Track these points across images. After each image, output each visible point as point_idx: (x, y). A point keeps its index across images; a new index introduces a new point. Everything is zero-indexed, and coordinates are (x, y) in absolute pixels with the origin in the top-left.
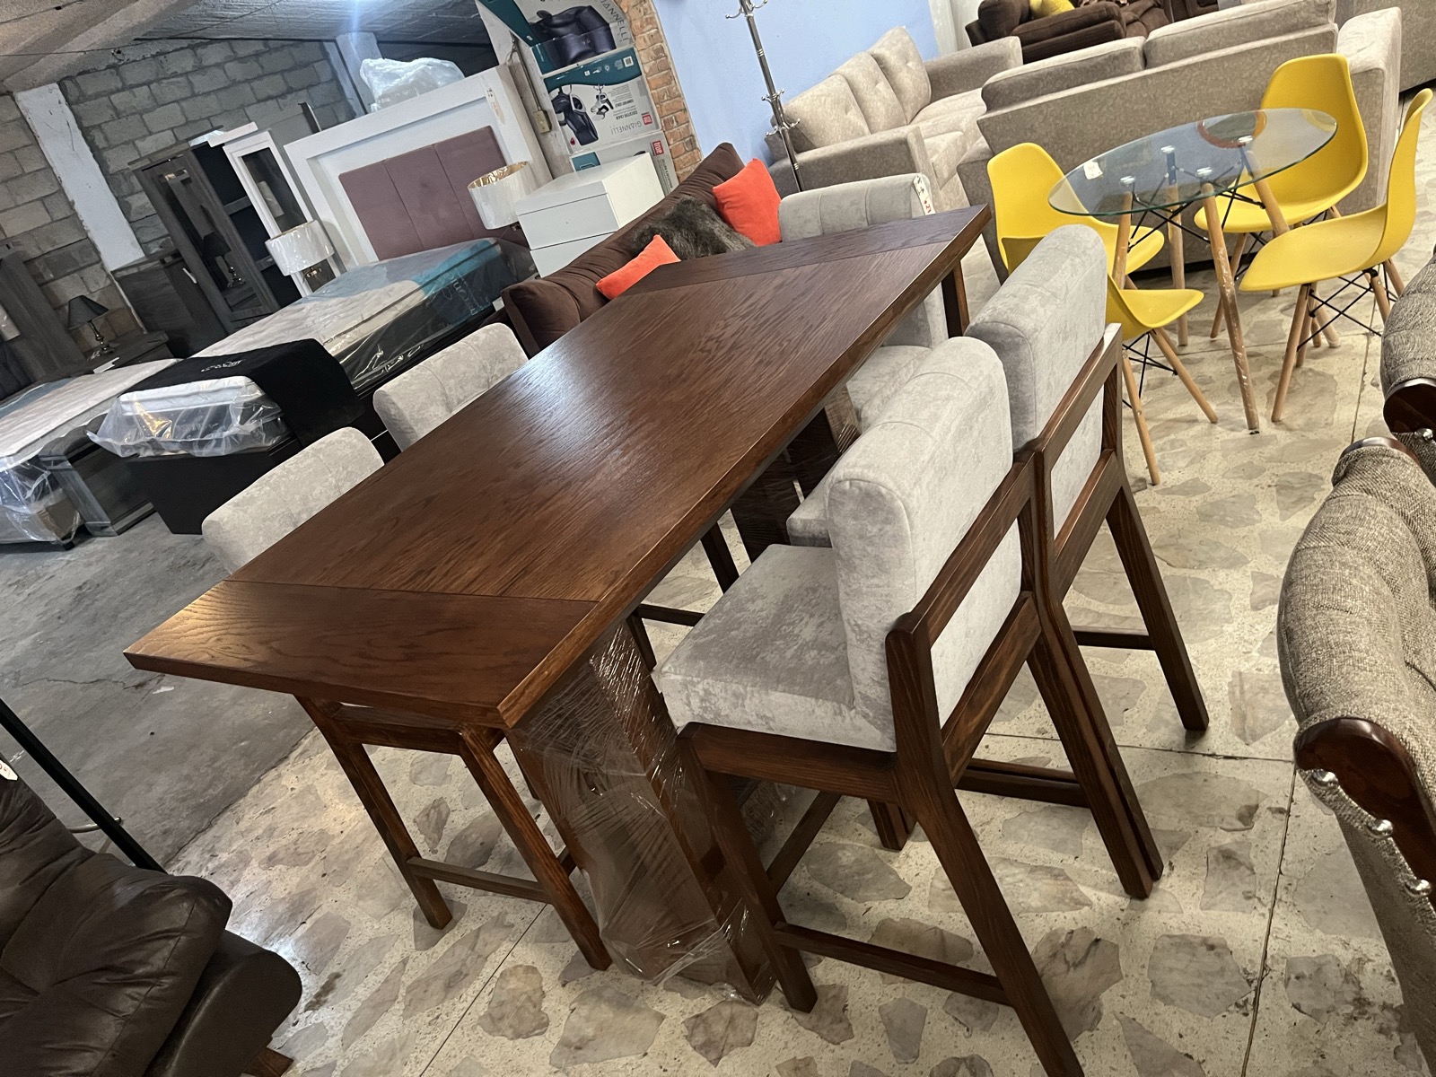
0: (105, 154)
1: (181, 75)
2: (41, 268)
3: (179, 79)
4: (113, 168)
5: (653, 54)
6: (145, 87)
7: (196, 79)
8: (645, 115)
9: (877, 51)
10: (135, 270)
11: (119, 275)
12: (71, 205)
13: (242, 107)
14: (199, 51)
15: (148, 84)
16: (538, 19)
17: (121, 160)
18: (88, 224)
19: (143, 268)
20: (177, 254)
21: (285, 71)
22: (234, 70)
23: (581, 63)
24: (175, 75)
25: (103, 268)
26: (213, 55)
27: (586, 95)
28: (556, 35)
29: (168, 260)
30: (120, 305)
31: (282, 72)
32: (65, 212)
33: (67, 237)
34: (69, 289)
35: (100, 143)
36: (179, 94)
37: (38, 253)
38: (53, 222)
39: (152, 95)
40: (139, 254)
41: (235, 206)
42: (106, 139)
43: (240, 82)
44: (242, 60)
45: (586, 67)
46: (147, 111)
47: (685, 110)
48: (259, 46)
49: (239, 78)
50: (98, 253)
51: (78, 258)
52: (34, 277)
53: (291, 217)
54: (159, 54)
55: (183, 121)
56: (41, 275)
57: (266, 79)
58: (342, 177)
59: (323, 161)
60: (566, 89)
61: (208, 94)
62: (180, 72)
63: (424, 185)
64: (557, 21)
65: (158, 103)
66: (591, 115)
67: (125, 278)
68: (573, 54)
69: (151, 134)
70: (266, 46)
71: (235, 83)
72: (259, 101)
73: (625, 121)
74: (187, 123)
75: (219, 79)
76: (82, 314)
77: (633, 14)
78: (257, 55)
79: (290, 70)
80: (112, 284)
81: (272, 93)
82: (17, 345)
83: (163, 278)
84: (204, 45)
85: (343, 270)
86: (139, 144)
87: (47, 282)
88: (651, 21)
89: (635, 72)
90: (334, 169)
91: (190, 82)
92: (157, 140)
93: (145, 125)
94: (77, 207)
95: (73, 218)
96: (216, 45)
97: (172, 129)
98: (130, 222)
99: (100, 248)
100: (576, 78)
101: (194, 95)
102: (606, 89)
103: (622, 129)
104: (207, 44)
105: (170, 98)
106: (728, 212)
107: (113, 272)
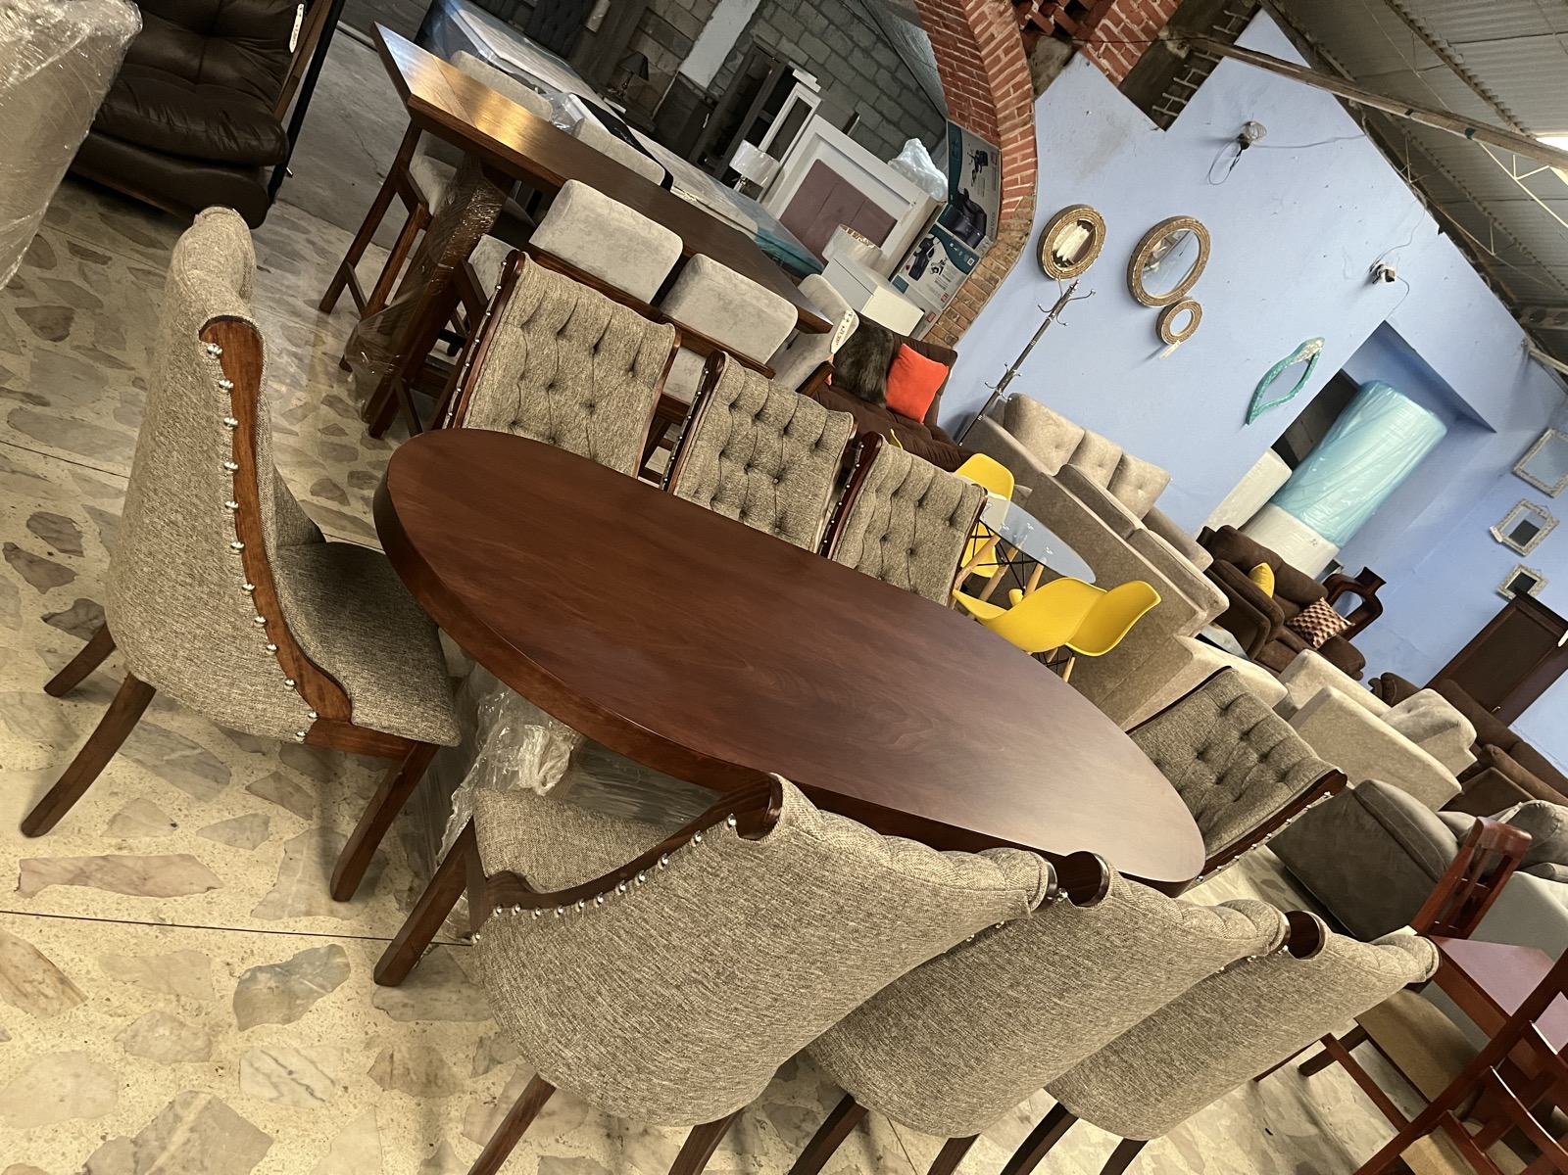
0: (760, 21)
1: (853, 41)
2: (651, 22)
3: (849, 42)
4: (754, 32)
5: (988, 276)
6: (826, 22)
7: (857, 53)
8: (946, 295)
9: (1129, 458)
10: (691, 87)
11: (680, 78)
12: (709, 17)
13: (861, 98)
14: (880, 45)
15: (831, 22)
16: (962, 192)
17: (764, 33)
18: (703, 36)
19: (696, 91)
20: (715, 103)
21: (909, 113)
22: (883, 78)
23: (955, 237)
24: (851, 38)
25: (679, 65)
26: (883, 55)
27: (940, 253)
28: (962, 211)
29: (709, 101)
30: (660, 91)
31: (906, 111)
32: (700, 14)
33: (684, 27)
34: (649, 49)
35: (767, 13)
36: (838, 47)
37: (661, 13)
38: (689, 12)
39: (824, 31)
40: (705, 84)
41: (766, 116)
42: (772, 16)
43: (878, 87)
44: (894, 78)
45: (955, 242)
46: (811, 33)
47: (970, 322)
48: (913, 85)
49: (881, 84)
50: (687, 55)
51: (674, 43)
52: (641, 20)
53: (776, 150)
54: (859, 18)
55: (821, 61)
56: (646, 25)
57: (893, 104)
58: (818, 161)
59: (823, 144)
60: (936, 240)
61: (854, 69)
62: (855, 39)
63: (840, 211)
64: (968, 204)
65: (821, 36)
66: (929, 266)
67: (682, 83)
68: (958, 229)
69: (797, 44)
70: (917, 90)
71: (874, 82)
72: (873, 107)
73: (936, 287)
74: (822, 65)
75: (869, 70)
76: (633, 65)
77: (1002, 246)
78: (905, 87)
79: (911, 116)
80: (672, 77)
81: (885, 112)
82: (586, 34)
83: (693, 104)
84: (886, 45)
85: (761, 202)
86: (784, 41)
87: (644, 32)
88: (1008, 263)
89: (966, 270)
90: (822, 153)
91: (852, 51)
92: (794, 51)
93: (800, 37)
94: (710, 23)
95: (701, 25)
96: (891, 54)
97: (810, 57)
98: (723, 65)
99: (692, 54)
100: (945, 241)
101: (845, 59)
102: (949, 262)
103: (932, 289)
104: (888, 47)
105: (830, 43)
106: (896, 364)
107: (680, 73)
